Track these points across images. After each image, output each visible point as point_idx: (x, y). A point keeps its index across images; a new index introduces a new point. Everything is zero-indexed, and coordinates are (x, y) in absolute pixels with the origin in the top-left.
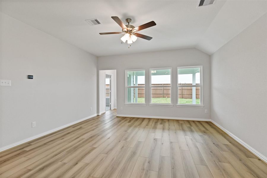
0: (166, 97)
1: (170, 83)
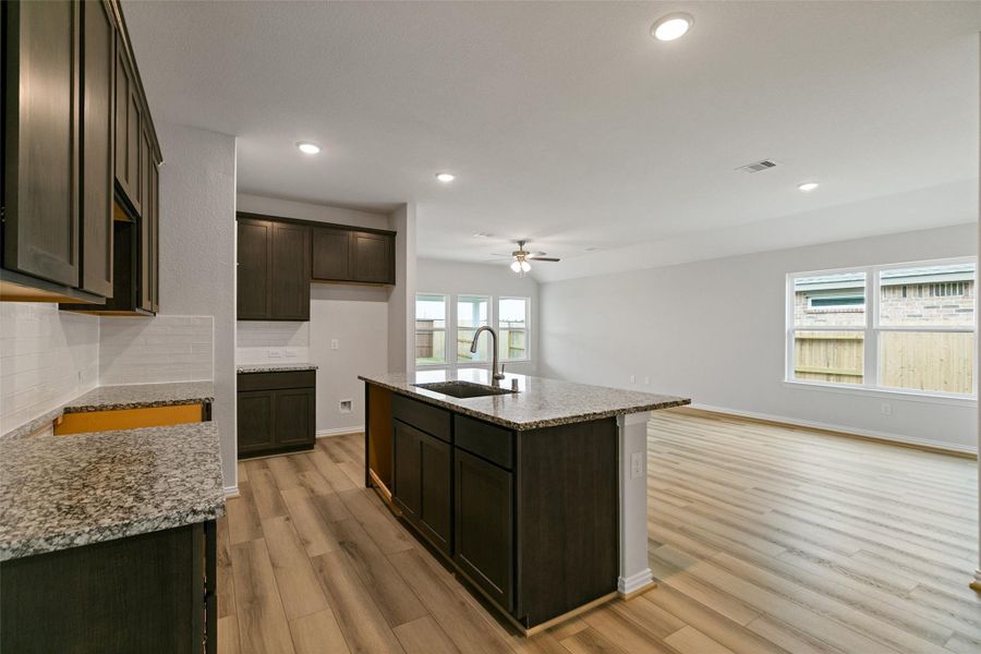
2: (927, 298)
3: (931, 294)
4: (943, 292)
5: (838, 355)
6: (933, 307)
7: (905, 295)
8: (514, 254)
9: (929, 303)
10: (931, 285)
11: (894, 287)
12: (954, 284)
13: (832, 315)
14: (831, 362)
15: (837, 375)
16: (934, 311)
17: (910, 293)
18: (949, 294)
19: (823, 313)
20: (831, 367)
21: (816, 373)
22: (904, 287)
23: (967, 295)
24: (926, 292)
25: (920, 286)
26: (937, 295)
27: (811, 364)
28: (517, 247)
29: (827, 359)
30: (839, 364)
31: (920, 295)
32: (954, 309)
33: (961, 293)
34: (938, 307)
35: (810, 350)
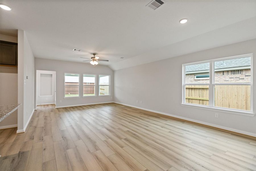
0: (69, 94)
1: (94, 82)
2: (230, 75)
3: (231, 74)
4: (235, 73)
5: (203, 94)
6: (232, 78)
7: (223, 74)
8: (92, 58)
9: (231, 77)
10: (231, 71)
11: (220, 72)
12: (238, 70)
13: (202, 81)
14: (200, 96)
15: (202, 100)
16: (232, 79)
17: (225, 73)
18: (237, 74)
19: (199, 80)
20: (200, 97)
21: (196, 99)
22: (223, 72)
23: (242, 74)
24: (230, 73)
25: (228, 71)
26: (233, 74)
27: (194, 96)
28: (93, 56)
29: (199, 94)
30: (203, 97)
31: (228, 74)
32: (238, 79)
33: (240, 73)
34: (234, 78)
35: (194, 92)
